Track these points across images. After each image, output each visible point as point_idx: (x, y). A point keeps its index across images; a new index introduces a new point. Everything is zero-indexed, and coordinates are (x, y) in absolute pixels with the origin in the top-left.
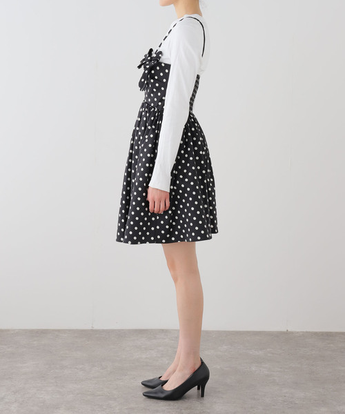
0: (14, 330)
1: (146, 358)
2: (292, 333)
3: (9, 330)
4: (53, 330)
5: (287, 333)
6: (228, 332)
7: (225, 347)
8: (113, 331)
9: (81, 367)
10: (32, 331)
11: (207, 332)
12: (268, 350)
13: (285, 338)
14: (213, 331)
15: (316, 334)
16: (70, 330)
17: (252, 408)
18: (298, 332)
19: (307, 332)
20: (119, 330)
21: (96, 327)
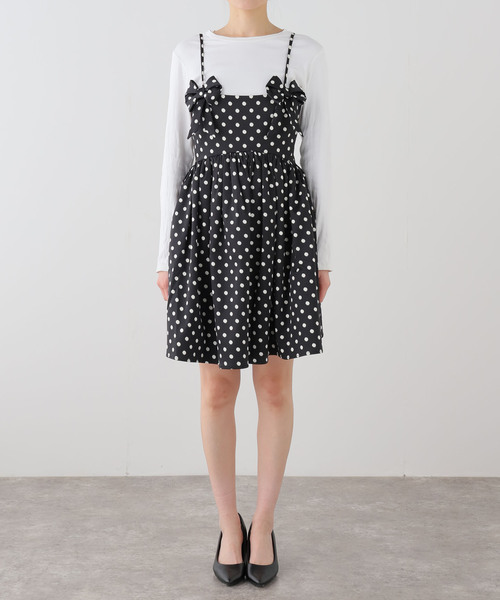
0: (15, 479)
1: (204, 517)
2: (411, 479)
3: (8, 479)
4: (72, 478)
5: (404, 479)
6: (321, 478)
7: (316, 500)
8: (156, 478)
9: (111, 530)
10: (40, 480)
11: (291, 479)
12: (378, 503)
13: (401, 485)
14: (299, 478)
15: (445, 480)
16: (95, 478)
17: (355, 586)
18: (420, 478)
19: (432, 478)
20: (165, 478)
21: (131, 474)
